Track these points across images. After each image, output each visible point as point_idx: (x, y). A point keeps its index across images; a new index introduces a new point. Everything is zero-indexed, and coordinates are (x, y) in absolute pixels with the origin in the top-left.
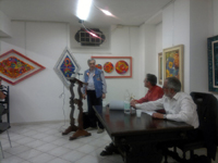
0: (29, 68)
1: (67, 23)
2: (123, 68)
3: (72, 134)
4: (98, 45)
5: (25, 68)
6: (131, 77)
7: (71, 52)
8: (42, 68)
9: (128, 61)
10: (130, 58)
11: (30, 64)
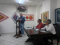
0: (4, 17)
1: (15, 5)
2: (31, 18)
3: (17, 36)
4: (24, 11)
5: (3, 17)
6: (33, 20)
7: (16, 13)
8: (8, 17)
9: (33, 16)
10: (33, 15)
11: (4, 16)
